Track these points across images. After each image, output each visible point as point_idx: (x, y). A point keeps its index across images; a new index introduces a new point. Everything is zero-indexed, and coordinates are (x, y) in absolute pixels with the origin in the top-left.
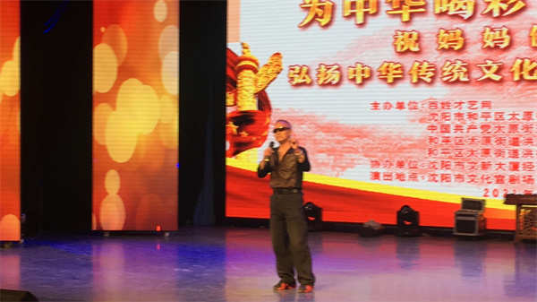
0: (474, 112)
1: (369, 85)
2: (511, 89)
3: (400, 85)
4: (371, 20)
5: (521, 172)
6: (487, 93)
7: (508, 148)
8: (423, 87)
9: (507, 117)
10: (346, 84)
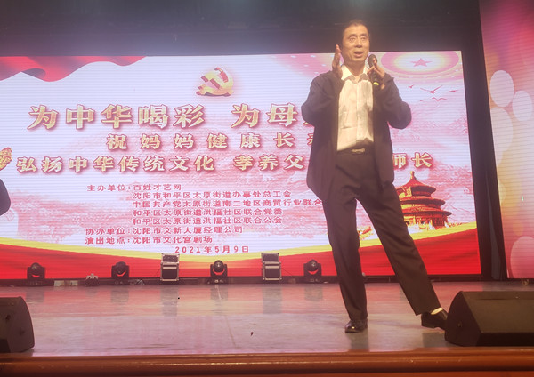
0: (168, 192)
1: (86, 173)
2: (195, 176)
3: (111, 173)
4: (88, 126)
5: (203, 234)
6: (178, 179)
7: (193, 217)
8: (129, 175)
9: (192, 196)
10: (67, 172)
